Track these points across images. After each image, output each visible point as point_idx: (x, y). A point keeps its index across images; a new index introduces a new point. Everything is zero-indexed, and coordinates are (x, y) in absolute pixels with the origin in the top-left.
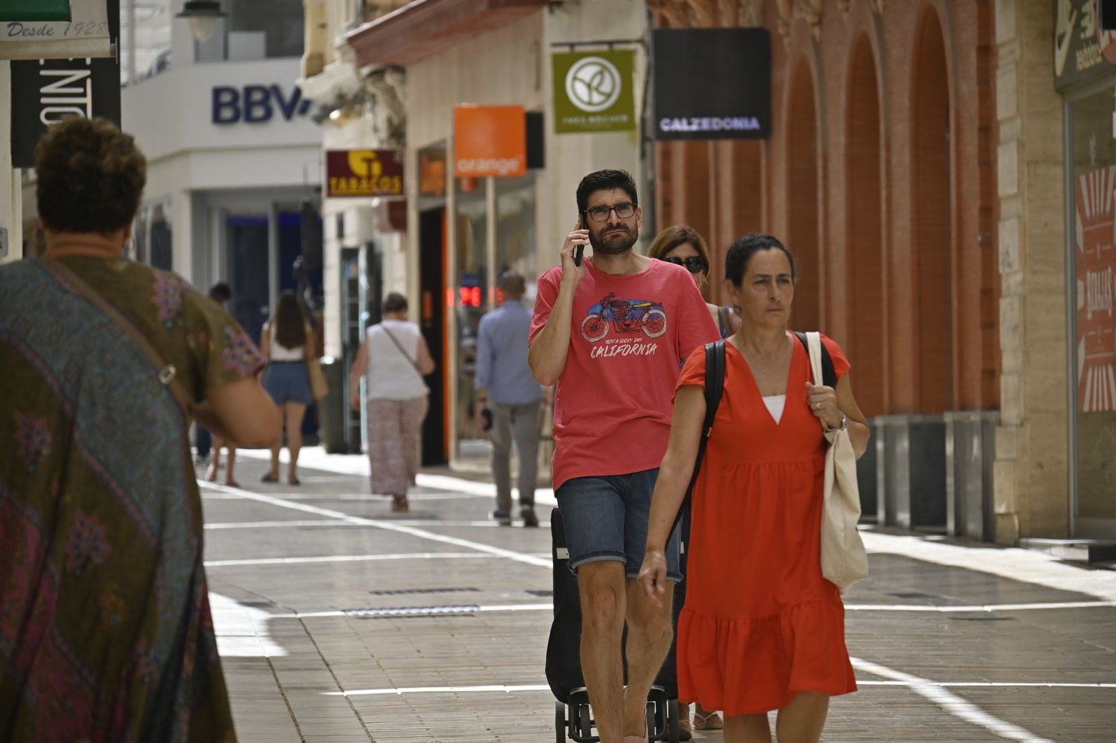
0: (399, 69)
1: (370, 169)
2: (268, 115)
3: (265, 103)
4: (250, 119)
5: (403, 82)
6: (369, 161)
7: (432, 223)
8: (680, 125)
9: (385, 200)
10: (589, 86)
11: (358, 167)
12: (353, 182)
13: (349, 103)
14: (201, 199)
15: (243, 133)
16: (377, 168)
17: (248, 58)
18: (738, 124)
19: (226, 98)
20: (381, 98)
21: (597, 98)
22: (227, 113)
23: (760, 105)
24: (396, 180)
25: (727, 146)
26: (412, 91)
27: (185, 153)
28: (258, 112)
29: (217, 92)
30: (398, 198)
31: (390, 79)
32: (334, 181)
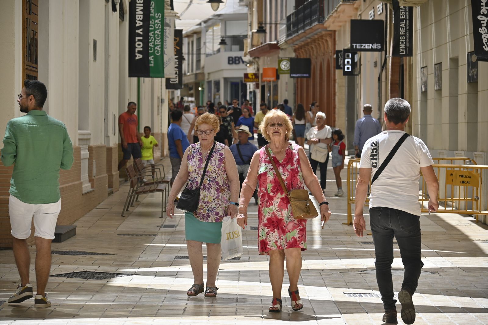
0: (258, 58)
1: (252, 77)
2: (239, 63)
3: (239, 60)
4: (235, 63)
5: (259, 60)
6: (252, 75)
7: (263, 88)
8: (294, 75)
9: (256, 83)
10: (285, 66)
11: (250, 76)
12: (249, 79)
13: (251, 63)
14: (226, 79)
15: (234, 66)
16: (254, 77)
17: (235, 51)
18: (305, 75)
19: (231, 59)
20: (256, 63)
21: (286, 68)
22: (231, 62)
23: (309, 72)
24: (257, 79)
25: (305, 79)
26: (261, 62)
27: (222, 70)
28: (237, 62)
29: (229, 58)
30: (257, 83)
31: (257, 59)
32: (245, 79)
